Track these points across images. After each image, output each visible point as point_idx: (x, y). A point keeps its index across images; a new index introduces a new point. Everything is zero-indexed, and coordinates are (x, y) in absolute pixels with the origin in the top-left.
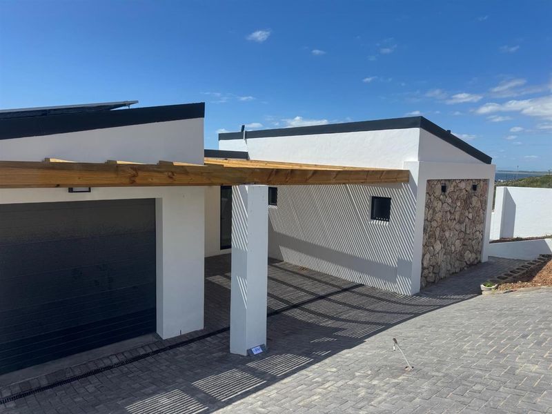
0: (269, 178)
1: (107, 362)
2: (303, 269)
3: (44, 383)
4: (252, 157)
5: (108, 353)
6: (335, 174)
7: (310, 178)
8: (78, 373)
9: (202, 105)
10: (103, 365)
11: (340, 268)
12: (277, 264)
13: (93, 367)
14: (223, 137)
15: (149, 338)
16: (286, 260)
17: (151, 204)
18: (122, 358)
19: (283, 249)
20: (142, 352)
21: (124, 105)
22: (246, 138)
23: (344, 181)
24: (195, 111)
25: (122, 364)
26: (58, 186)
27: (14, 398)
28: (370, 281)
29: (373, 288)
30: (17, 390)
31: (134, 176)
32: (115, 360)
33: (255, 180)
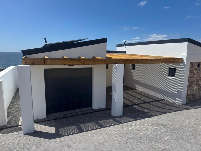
0: (125, 62)
1: (78, 114)
2: (143, 93)
3: (61, 117)
4: (127, 53)
5: (78, 111)
6: (150, 60)
7: (140, 61)
8: (70, 115)
9: (106, 38)
10: (76, 114)
11: (156, 93)
12: (134, 90)
13: (74, 115)
14: (118, 46)
15: (89, 108)
16: (137, 89)
17: (91, 69)
18: (81, 113)
19: (136, 85)
20: (87, 112)
21: (84, 40)
22: (125, 46)
23: (154, 63)
24: (104, 40)
25: (81, 114)
26: (65, 64)
27: (54, 119)
28: (167, 99)
29: (168, 101)
30: (55, 118)
31: (84, 62)
32: (80, 113)
33: (120, 62)
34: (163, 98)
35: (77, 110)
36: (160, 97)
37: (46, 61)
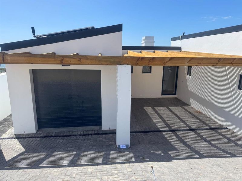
1: (76, 133)
2: (198, 112)
3: (53, 135)
4: (183, 50)
7: (167, 62)
9: (121, 25)
12: (185, 107)
13: (71, 134)
14: (173, 39)
15: (97, 128)
16: (192, 106)
18: (82, 133)
19: (191, 100)
20: (90, 133)
22: (181, 39)
24: (118, 28)
26: (32, 63)
28: (232, 127)
29: (233, 132)
30: (45, 135)
31: (63, 60)
32: (79, 133)
33: (128, 63)
34: (225, 126)
35: (80, 127)
36: (221, 123)
37: (4, 58)
